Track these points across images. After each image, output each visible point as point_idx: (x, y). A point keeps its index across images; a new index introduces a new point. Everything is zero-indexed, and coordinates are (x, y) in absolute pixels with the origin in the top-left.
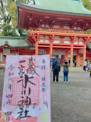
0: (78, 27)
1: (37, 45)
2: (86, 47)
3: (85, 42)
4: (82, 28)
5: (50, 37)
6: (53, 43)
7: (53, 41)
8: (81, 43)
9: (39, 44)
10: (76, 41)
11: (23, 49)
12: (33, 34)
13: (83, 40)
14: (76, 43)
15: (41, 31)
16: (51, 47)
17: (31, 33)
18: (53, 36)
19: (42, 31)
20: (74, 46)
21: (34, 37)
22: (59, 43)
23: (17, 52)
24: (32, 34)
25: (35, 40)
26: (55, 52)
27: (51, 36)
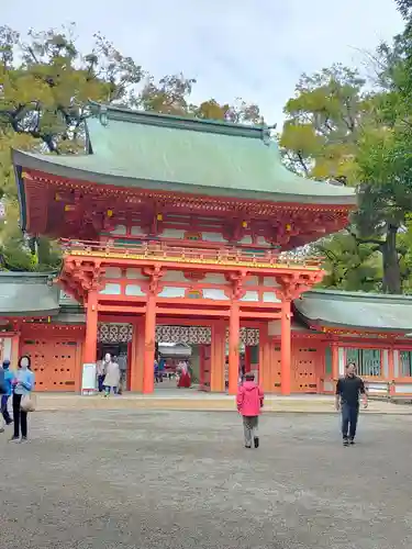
0: (259, 238)
1: (93, 306)
2: (292, 310)
3: (286, 294)
4: (275, 240)
5: (148, 275)
6: (159, 295)
7: (160, 289)
8: (271, 299)
9: (102, 302)
10: (252, 289)
11: (36, 320)
12: (78, 264)
13: (279, 285)
14: (251, 298)
15: (107, 250)
16: (151, 313)
17: (71, 259)
18: (157, 269)
19: (112, 251)
20: (242, 309)
21: (80, 276)
22: (183, 296)
23: (12, 333)
24: (74, 262)
25: (86, 285)
26: (171, 332)
27: (148, 272)
